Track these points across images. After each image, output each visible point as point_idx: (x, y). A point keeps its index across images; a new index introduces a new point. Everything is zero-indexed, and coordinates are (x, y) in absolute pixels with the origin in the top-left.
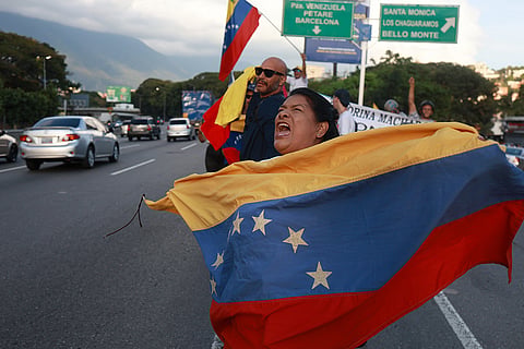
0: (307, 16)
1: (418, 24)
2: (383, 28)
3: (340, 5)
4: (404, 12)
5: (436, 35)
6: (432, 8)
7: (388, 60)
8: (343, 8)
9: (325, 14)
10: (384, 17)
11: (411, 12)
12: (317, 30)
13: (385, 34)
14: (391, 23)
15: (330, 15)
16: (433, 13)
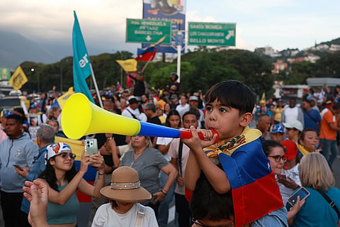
0: (142, 30)
1: (212, 34)
2: (190, 37)
3: (163, 22)
4: (203, 27)
5: (222, 41)
6: (219, 24)
7: (199, 50)
8: (165, 24)
9: (153, 28)
10: (190, 30)
11: (207, 27)
12: (149, 38)
13: (192, 40)
14: (195, 33)
15: (157, 29)
16: (221, 28)
